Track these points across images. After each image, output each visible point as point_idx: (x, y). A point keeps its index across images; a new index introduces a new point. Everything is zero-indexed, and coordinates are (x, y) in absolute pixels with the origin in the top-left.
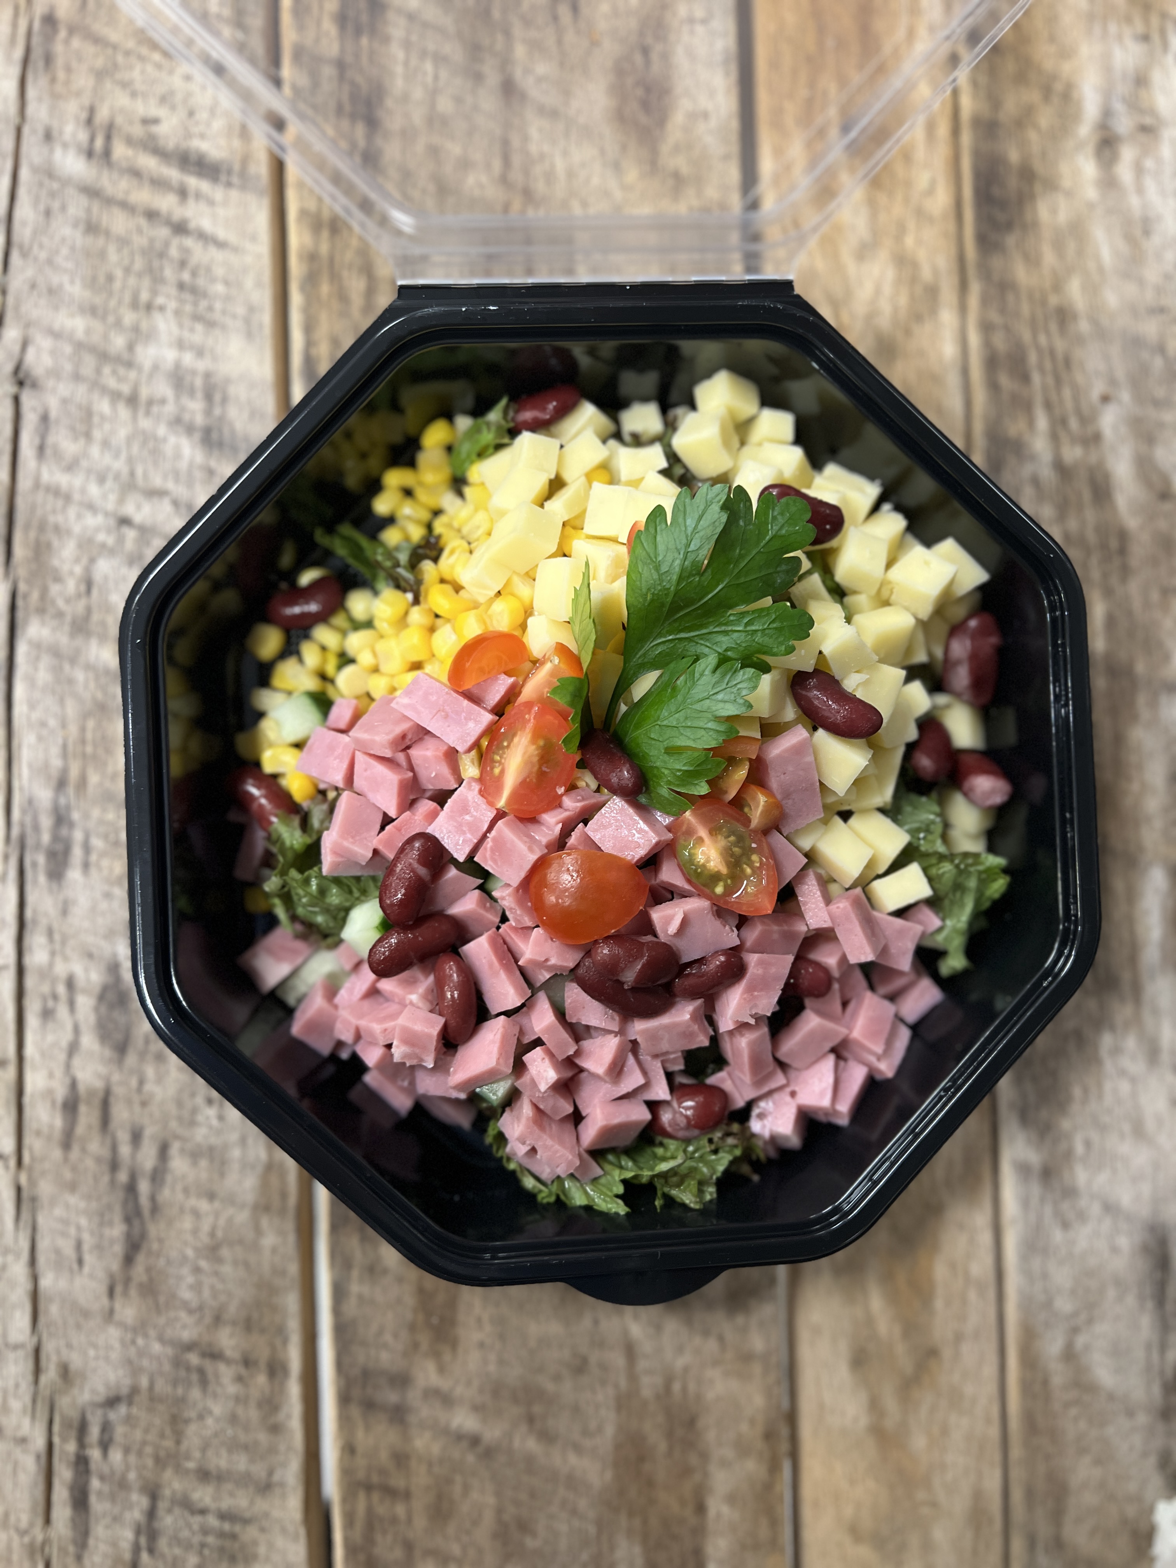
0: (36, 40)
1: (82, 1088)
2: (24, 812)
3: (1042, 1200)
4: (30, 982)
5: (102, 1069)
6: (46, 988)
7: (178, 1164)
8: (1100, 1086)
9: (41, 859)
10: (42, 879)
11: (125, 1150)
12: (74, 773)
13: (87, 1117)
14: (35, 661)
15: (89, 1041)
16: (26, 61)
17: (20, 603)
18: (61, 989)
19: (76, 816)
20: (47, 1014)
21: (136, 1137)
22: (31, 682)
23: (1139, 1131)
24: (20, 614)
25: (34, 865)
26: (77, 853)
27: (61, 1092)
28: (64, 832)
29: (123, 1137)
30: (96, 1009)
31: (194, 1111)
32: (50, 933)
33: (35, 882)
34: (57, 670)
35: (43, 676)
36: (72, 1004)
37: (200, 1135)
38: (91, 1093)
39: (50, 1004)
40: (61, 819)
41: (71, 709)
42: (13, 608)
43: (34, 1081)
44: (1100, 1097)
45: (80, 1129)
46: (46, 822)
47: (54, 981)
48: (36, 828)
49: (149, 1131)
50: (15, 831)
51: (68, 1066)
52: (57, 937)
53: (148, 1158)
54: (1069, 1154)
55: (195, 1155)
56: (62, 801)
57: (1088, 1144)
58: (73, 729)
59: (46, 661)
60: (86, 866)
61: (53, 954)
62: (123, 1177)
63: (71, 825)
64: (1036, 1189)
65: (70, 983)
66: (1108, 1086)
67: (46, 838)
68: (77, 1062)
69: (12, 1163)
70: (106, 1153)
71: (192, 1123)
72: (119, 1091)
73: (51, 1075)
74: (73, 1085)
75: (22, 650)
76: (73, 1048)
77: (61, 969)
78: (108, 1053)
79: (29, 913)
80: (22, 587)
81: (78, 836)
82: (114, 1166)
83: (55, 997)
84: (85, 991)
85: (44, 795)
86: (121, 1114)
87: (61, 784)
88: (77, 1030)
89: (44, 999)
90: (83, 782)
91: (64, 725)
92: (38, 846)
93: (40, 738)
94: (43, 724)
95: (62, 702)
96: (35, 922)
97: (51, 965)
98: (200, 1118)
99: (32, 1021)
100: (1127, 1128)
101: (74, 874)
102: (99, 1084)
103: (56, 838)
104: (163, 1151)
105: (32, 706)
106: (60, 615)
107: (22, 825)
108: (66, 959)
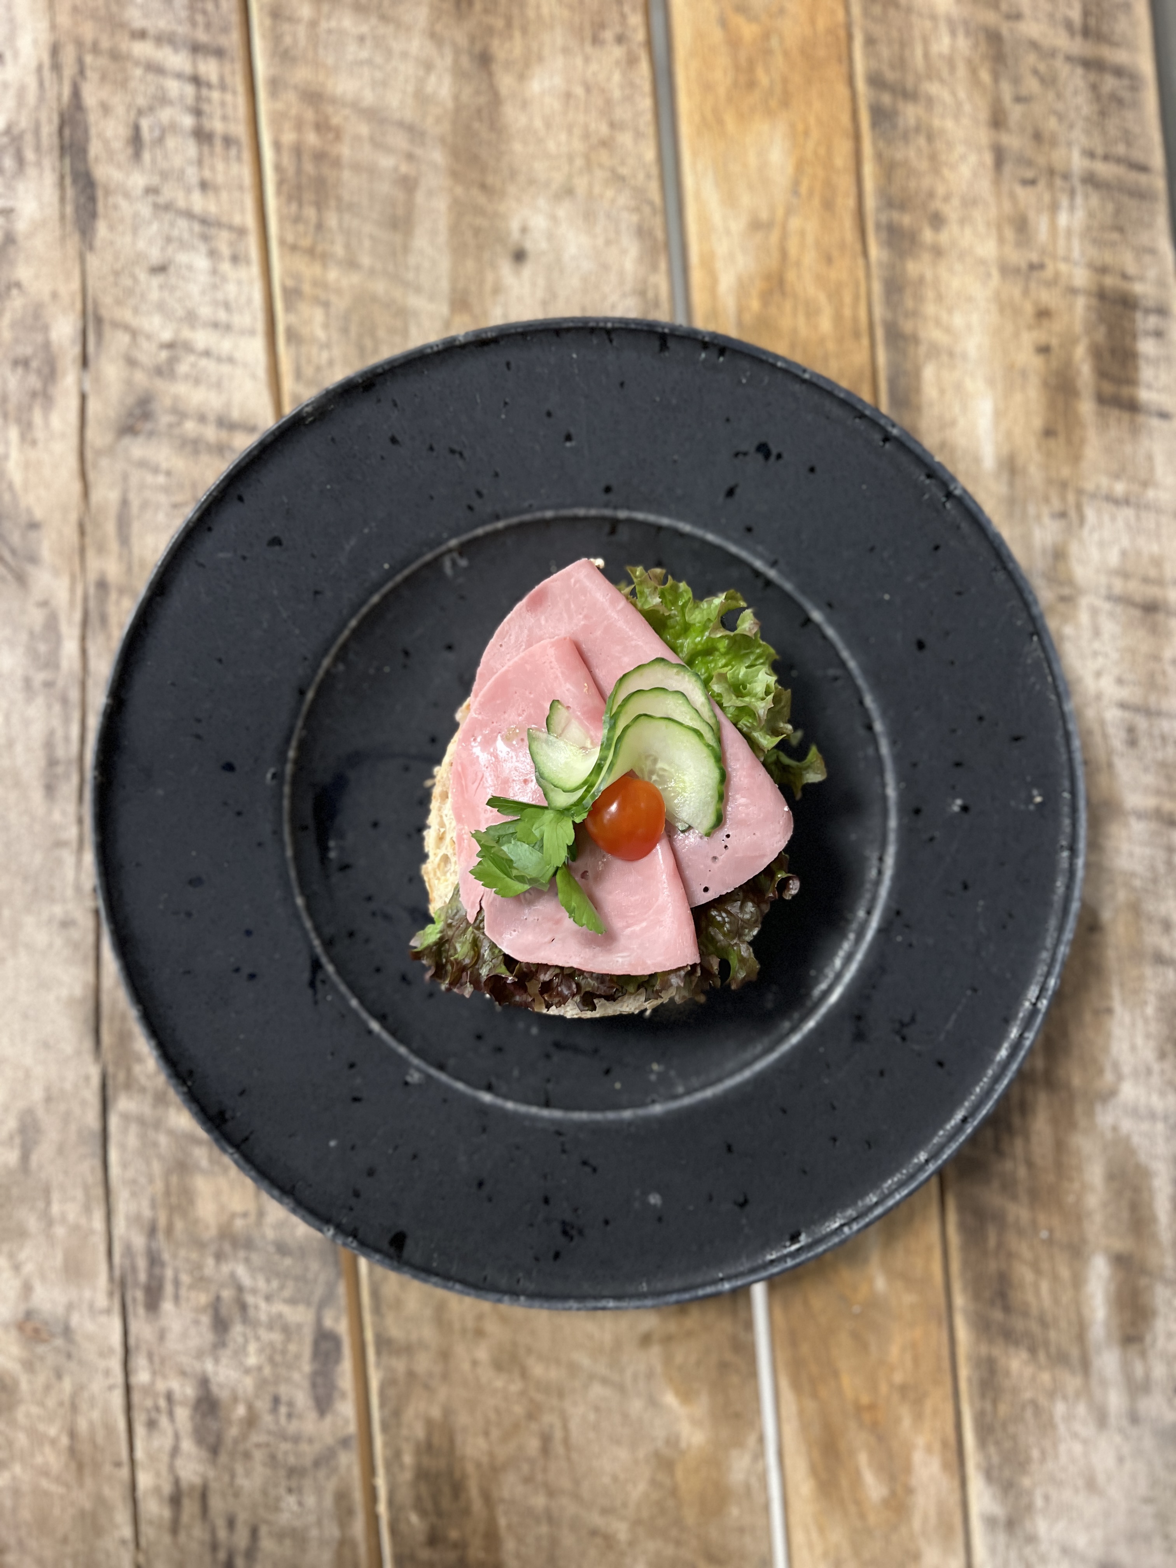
0: (92, 604)
1: (184, 1485)
2: (123, 1256)
3: (1008, 1547)
4: (136, 1397)
5: (200, 1468)
6: (149, 1403)
7: (267, 1544)
8: (1055, 1445)
9: (140, 1295)
10: (141, 1311)
11: (222, 1534)
12: (162, 1221)
13: (190, 1508)
14: (125, 1131)
15: (187, 1445)
16: (85, 623)
17: (110, 1082)
18: (162, 1403)
19: (166, 1256)
20: (152, 1424)
21: (231, 1523)
22: (123, 1147)
23: (1091, 1485)
24: (110, 1092)
25: (134, 1300)
26: (169, 1289)
27: (167, 1488)
28: (157, 1271)
29: (221, 1524)
30: (192, 1418)
31: (278, 1499)
32: (150, 1356)
33: (135, 1315)
34: (143, 1137)
35: (133, 1140)
36: (171, 1414)
37: (284, 1518)
38: (192, 1488)
39: (154, 1415)
40: (154, 1260)
41: (157, 1167)
42: (104, 1086)
43: (144, 1480)
44: (1056, 1457)
45: (185, 1518)
46: (142, 1263)
47: (156, 1395)
48: (134, 1269)
49: (242, 1517)
50: (117, 1273)
51: (172, 1468)
52: (156, 1359)
53: (241, 1539)
54: (1029, 1508)
55: (280, 1536)
56: (154, 1245)
57: (1047, 1498)
58: (159, 1185)
59: (134, 1129)
60: (177, 1298)
61: (154, 1373)
62: (222, 1555)
63: (162, 1265)
64: (1002, 1538)
65: (169, 1397)
66: (1063, 1448)
67: (142, 1277)
68: (179, 1463)
69: (131, 1546)
70: (207, 1537)
71: (277, 1509)
72: (214, 1486)
73: (158, 1474)
74: (177, 1482)
75: (114, 1122)
76: (175, 1451)
77: (161, 1386)
78: (204, 1454)
79: (132, 1341)
80: (111, 1069)
81: (169, 1273)
82: (214, 1547)
83: (157, 1409)
84: (183, 1403)
85: (139, 1241)
86: (216, 1504)
87: (152, 1231)
88: (177, 1437)
89: (148, 1411)
90: (170, 1230)
91: (151, 1181)
92: (136, 1284)
93: (134, 1194)
94: (134, 1182)
95: (148, 1163)
96: (138, 1347)
97: (153, 1383)
98: (283, 1505)
99: (140, 1431)
100: (1080, 1483)
101: (167, 1306)
102: (197, 1480)
103: (151, 1275)
104: (254, 1533)
105: (125, 1165)
106: (143, 1090)
107: (122, 1267)
108: (165, 1377)
